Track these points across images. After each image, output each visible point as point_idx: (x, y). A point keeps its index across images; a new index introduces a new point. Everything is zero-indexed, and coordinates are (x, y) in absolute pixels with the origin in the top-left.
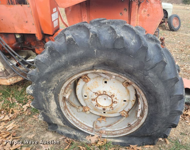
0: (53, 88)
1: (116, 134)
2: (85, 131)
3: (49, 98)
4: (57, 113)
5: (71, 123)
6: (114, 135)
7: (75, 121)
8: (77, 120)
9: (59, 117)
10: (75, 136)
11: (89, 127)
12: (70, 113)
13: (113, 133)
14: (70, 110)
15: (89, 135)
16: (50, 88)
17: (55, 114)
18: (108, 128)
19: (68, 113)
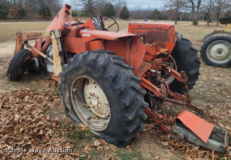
0: (68, 83)
1: (97, 129)
2: (81, 119)
3: (66, 89)
4: (68, 100)
5: (75, 110)
6: (96, 129)
7: (78, 110)
8: (79, 110)
9: (69, 104)
10: (75, 120)
11: (84, 118)
12: (76, 103)
13: (96, 127)
14: (76, 101)
15: (82, 123)
16: (67, 82)
17: (68, 101)
18: (95, 123)
19: (75, 103)
